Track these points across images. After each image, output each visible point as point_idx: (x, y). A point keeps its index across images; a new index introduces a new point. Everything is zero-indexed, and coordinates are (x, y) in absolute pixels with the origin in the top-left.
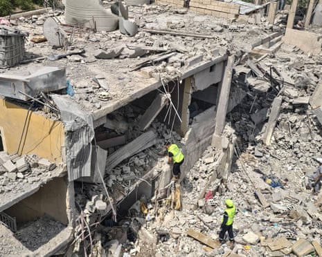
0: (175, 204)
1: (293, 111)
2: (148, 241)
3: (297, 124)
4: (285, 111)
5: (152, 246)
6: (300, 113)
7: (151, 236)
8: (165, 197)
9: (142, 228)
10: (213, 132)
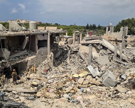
0: (33, 71)
1: (74, 54)
2: (23, 80)
3: (75, 56)
4: (72, 54)
5: (24, 81)
6: (76, 54)
7: (25, 79)
8: (30, 68)
9: (22, 77)
10: (47, 54)
